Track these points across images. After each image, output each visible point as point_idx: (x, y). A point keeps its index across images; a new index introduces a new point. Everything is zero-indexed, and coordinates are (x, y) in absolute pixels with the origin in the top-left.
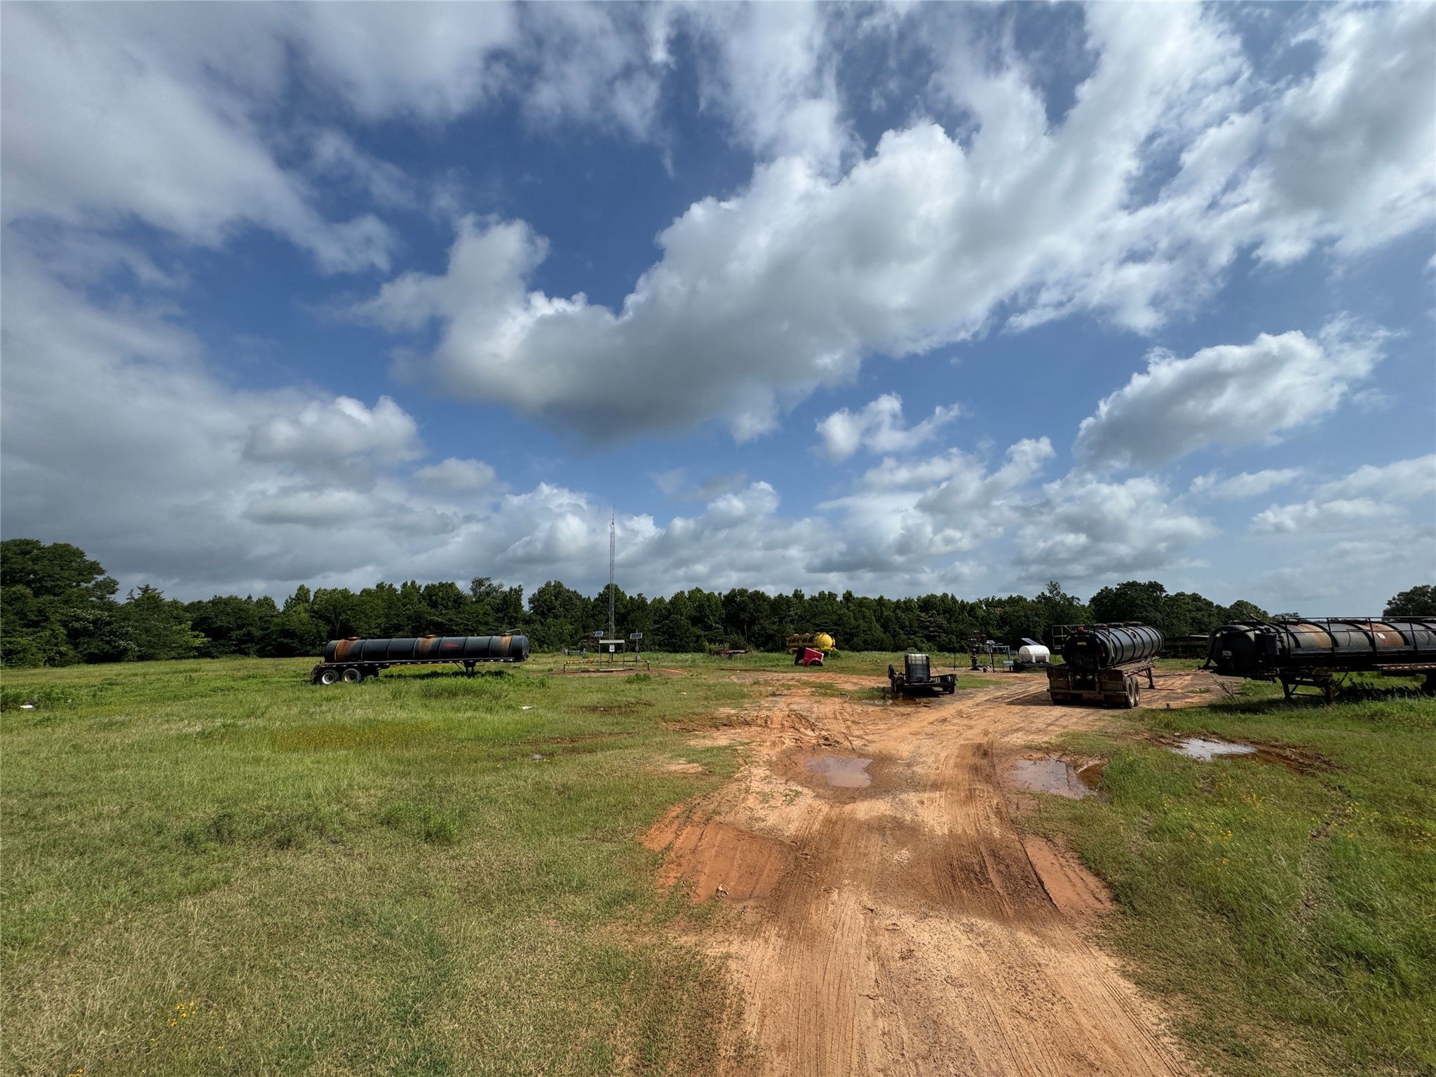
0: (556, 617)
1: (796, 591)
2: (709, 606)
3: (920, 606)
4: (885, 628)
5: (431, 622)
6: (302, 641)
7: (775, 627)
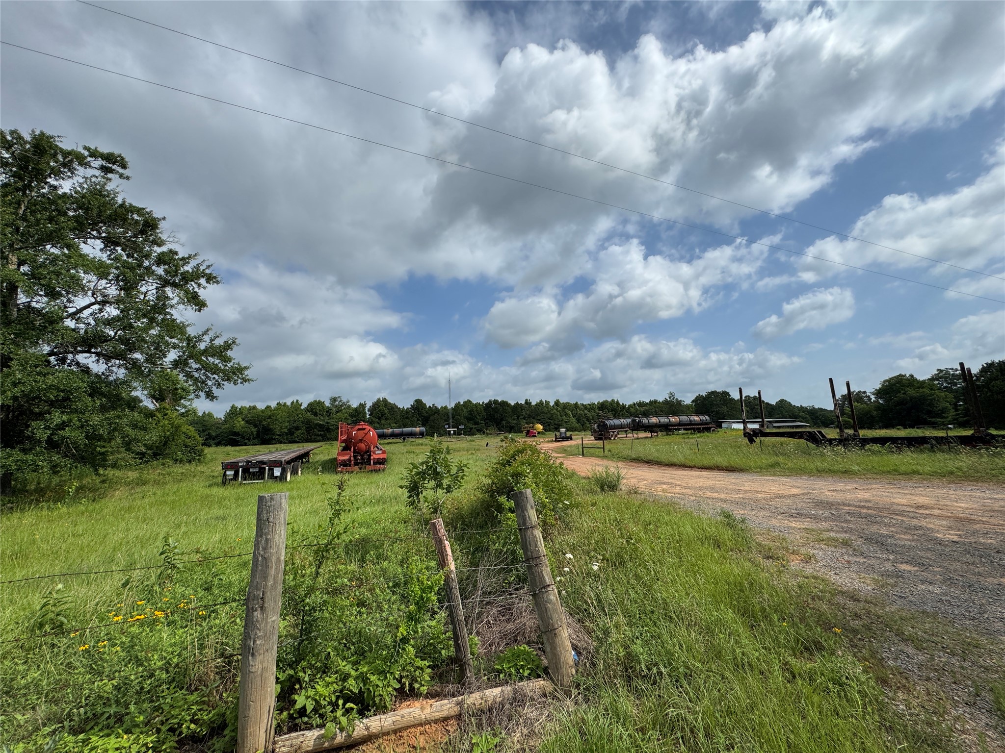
0: (386, 419)
1: (526, 400)
2: (477, 410)
3: (599, 408)
4: (578, 421)
5: (317, 424)
6: (243, 437)
7: (515, 422)
